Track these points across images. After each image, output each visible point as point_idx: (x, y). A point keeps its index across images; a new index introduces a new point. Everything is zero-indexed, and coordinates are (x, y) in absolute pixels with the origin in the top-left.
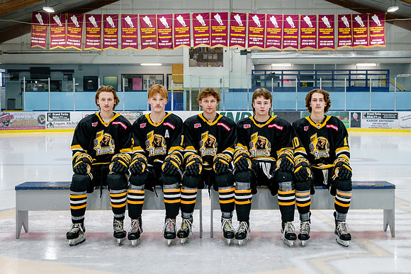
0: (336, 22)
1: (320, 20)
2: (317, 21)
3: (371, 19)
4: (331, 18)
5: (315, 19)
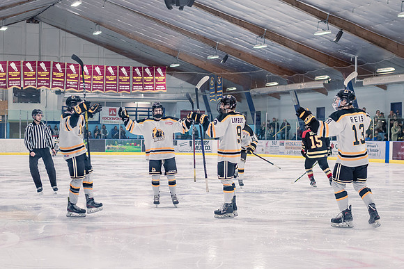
0: (131, 72)
1: (120, 70)
2: (118, 71)
3: (156, 71)
4: (127, 68)
5: (116, 69)
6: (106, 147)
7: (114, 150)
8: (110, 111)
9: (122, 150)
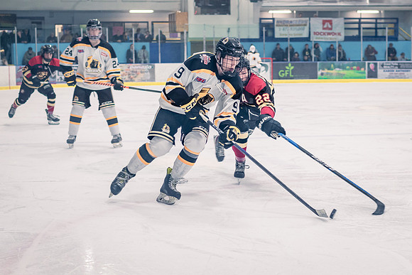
6: (319, 73)
7: (330, 77)
8: (324, 24)
9: (341, 76)
